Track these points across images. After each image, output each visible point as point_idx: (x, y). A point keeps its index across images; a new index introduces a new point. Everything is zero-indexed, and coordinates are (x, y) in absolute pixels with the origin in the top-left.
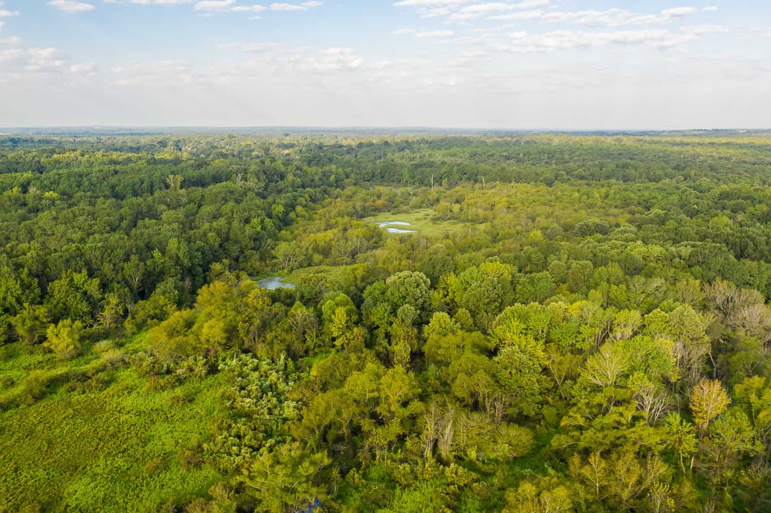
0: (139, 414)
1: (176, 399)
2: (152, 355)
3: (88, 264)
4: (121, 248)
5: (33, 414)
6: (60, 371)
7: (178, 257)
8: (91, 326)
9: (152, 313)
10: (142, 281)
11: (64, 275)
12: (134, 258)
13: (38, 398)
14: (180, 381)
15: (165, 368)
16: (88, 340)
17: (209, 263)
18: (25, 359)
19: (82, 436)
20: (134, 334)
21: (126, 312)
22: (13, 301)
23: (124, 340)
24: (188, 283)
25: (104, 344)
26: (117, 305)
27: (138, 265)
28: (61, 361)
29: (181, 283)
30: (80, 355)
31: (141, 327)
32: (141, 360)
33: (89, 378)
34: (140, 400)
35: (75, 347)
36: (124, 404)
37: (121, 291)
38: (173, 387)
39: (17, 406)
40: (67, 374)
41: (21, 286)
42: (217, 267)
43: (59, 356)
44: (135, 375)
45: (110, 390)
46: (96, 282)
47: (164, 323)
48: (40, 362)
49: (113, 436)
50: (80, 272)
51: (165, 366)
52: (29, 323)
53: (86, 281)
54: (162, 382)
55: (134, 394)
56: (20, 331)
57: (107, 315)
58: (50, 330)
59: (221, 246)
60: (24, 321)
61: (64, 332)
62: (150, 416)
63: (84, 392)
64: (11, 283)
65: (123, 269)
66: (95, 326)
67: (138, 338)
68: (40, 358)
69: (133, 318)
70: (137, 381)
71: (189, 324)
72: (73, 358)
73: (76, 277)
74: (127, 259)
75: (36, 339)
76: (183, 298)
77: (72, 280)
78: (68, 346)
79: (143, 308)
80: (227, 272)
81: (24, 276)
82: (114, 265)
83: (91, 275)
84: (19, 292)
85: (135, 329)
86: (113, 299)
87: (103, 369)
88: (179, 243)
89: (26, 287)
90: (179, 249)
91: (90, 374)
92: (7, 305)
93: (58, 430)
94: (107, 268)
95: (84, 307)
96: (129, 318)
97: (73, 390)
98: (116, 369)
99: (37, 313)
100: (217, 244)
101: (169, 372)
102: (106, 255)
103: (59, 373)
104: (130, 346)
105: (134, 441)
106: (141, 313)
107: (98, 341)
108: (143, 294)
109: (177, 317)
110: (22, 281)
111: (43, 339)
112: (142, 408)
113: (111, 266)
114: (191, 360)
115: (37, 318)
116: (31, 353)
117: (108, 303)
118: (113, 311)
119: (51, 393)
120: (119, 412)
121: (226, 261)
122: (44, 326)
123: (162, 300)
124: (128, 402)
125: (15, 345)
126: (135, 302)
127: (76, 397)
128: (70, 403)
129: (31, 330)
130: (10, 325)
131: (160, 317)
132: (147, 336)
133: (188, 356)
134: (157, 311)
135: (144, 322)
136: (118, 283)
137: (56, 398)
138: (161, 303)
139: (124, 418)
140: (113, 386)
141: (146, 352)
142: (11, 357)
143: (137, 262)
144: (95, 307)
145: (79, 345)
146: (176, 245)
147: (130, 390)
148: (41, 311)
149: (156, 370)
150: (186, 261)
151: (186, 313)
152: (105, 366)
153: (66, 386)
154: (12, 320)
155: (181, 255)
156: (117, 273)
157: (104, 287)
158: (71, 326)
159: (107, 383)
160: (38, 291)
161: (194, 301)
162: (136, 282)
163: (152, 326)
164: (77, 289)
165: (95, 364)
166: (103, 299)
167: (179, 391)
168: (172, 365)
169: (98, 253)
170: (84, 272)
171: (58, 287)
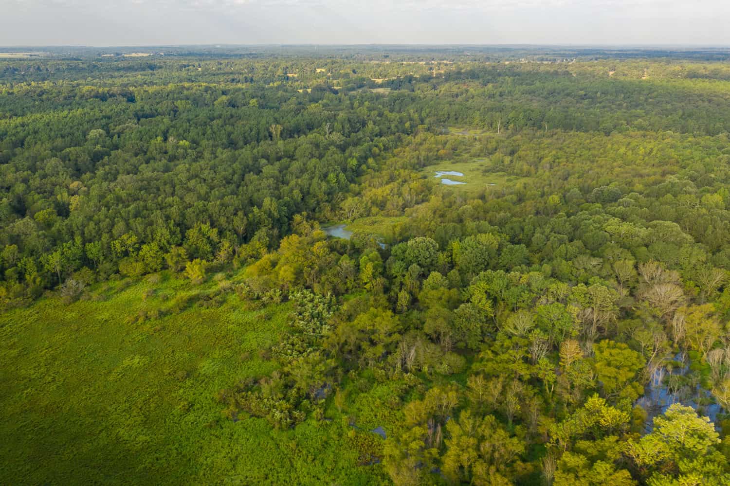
0: (239, 325)
1: (260, 317)
2: (248, 286)
3: (210, 217)
4: (232, 205)
5: (180, 319)
6: (194, 292)
7: (270, 212)
8: (212, 261)
9: (251, 253)
10: (246, 230)
11: (195, 225)
12: (240, 213)
13: (183, 309)
14: (264, 305)
15: (256, 295)
16: (211, 271)
17: (293, 214)
18: (173, 282)
19: (207, 336)
20: (239, 268)
21: (234, 252)
22: (165, 242)
23: (232, 273)
24: (276, 231)
25: (219, 276)
26: (229, 247)
27: (243, 219)
28: (195, 285)
29: (271, 232)
30: (205, 282)
31: (243, 263)
32: (242, 289)
33: (211, 299)
34: (240, 316)
35: (203, 277)
36: (231, 318)
37: (231, 237)
38: (260, 309)
39: (171, 314)
40: (198, 295)
41: (170, 232)
42: (297, 217)
43: (193, 282)
44: (238, 299)
45: (222, 308)
46: (215, 230)
47: (258, 263)
48: (182, 285)
49: (224, 337)
50: (206, 224)
51: (256, 294)
52: (175, 259)
53: (209, 230)
54: (253, 305)
55: (237, 312)
56: (170, 263)
57: (222, 255)
58: (188, 264)
59: (302, 199)
60: (172, 258)
61: (196, 267)
62: (246, 326)
63: (208, 308)
64: (164, 231)
65: (233, 221)
66: (215, 261)
67: (241, 271)
68: (182, 282)
69: (239, 256)
70: (239, 303)
71: (274, 264)
72: (201, 283)
73: (203, 227)
74: (235, 214)
75: (179, 268)
76: (272, 242)
77: (200, 229)
78: (198, 276)
79: (245, 250)
80: (305, 222)
81: (171, 225)
82: (227, 217)
83: (213, 225)
84: (169, 237)
85: (239, 265)
86: (226, 244)
87: (218, 293)
88: (271, 201)
89: (173, 233)
90: (271, 205)
91: (211, 296)
92: (162, 245)
93: (194, 331)
94: (223, 220)
95: (208, 248)
96: (236, 256)
97: (202, 306)
98: (227, 294)
99: (180, 252)
100: (299, 199)
101: (258, 298)
102: (222, 211)
103: (193, 293)
104: (236, 278)
105: (235, 341)
106: (244, 253)
107: (216, 272)
108: (245, 239)
109: (267, 257)
110: (170, 229)
111: (183, 269)
112: (241, 321)
113: (225, 219)
114: (272, 292)
115: (179, 255)
116: (177, 278)
117: (223, 246)
118: (226, 252)
119: (190, 307)
120: (228, 322)
121: (304, 213)
122: (184, 260)
123: (258, 245)
124: (233, 316)
125: (167, 271)
126: (241, 245)
127: (204, 311)
128: (200, 314)
129: (177, 262)
130: (163, 258)
131: (256, 257)
132: (247, 270)
133: (270, 288)
134: (254, 252)
135: (246, 259)
136: (229, 231)
137: (192, 310)
138: (257, 246)
139: (230, 326)
140: (225, 305)
141: (245, 283)
142: (165, 280)
143: (242, 217)
144: (215, 247)
145: (205, 276)
146: (269, 202)
147: (234, 308)
148: (182, 251)
149: (250, 296)
150: (276, 214)
151: (272, 256)
152: (221, 292)
153: (198, 303)
154: (166, 256)
155: (272, 210)
156: (229, 224)
157: (221, 233)
158: (200, 264)
159: (221, 303)
160: (180, 236)
161: (279, 247)
162: (241, 230)
163: (250, 264)
164: (204, 235)
165: (214, 289)
166: (220, 242)
167: (263, 312)
168: (260, 294)
169: (217, 209)
170: (208, 224)
171: (192, 233)
